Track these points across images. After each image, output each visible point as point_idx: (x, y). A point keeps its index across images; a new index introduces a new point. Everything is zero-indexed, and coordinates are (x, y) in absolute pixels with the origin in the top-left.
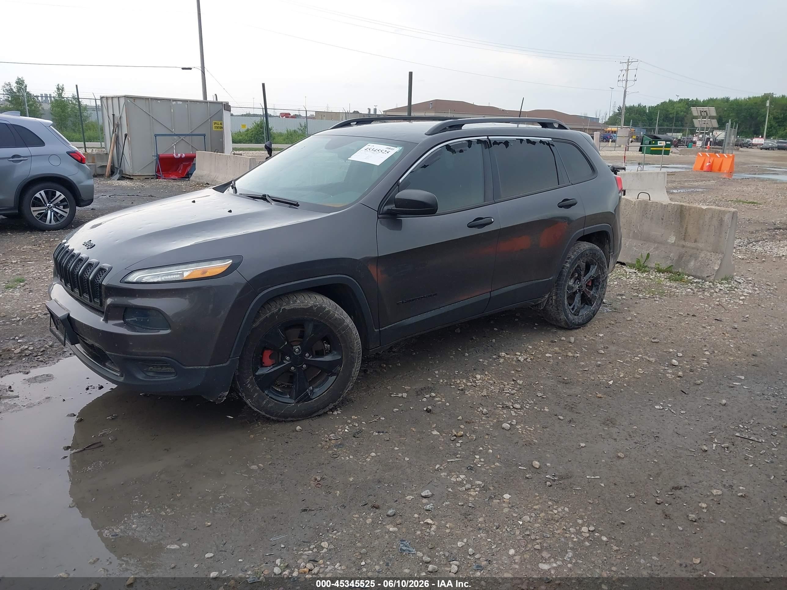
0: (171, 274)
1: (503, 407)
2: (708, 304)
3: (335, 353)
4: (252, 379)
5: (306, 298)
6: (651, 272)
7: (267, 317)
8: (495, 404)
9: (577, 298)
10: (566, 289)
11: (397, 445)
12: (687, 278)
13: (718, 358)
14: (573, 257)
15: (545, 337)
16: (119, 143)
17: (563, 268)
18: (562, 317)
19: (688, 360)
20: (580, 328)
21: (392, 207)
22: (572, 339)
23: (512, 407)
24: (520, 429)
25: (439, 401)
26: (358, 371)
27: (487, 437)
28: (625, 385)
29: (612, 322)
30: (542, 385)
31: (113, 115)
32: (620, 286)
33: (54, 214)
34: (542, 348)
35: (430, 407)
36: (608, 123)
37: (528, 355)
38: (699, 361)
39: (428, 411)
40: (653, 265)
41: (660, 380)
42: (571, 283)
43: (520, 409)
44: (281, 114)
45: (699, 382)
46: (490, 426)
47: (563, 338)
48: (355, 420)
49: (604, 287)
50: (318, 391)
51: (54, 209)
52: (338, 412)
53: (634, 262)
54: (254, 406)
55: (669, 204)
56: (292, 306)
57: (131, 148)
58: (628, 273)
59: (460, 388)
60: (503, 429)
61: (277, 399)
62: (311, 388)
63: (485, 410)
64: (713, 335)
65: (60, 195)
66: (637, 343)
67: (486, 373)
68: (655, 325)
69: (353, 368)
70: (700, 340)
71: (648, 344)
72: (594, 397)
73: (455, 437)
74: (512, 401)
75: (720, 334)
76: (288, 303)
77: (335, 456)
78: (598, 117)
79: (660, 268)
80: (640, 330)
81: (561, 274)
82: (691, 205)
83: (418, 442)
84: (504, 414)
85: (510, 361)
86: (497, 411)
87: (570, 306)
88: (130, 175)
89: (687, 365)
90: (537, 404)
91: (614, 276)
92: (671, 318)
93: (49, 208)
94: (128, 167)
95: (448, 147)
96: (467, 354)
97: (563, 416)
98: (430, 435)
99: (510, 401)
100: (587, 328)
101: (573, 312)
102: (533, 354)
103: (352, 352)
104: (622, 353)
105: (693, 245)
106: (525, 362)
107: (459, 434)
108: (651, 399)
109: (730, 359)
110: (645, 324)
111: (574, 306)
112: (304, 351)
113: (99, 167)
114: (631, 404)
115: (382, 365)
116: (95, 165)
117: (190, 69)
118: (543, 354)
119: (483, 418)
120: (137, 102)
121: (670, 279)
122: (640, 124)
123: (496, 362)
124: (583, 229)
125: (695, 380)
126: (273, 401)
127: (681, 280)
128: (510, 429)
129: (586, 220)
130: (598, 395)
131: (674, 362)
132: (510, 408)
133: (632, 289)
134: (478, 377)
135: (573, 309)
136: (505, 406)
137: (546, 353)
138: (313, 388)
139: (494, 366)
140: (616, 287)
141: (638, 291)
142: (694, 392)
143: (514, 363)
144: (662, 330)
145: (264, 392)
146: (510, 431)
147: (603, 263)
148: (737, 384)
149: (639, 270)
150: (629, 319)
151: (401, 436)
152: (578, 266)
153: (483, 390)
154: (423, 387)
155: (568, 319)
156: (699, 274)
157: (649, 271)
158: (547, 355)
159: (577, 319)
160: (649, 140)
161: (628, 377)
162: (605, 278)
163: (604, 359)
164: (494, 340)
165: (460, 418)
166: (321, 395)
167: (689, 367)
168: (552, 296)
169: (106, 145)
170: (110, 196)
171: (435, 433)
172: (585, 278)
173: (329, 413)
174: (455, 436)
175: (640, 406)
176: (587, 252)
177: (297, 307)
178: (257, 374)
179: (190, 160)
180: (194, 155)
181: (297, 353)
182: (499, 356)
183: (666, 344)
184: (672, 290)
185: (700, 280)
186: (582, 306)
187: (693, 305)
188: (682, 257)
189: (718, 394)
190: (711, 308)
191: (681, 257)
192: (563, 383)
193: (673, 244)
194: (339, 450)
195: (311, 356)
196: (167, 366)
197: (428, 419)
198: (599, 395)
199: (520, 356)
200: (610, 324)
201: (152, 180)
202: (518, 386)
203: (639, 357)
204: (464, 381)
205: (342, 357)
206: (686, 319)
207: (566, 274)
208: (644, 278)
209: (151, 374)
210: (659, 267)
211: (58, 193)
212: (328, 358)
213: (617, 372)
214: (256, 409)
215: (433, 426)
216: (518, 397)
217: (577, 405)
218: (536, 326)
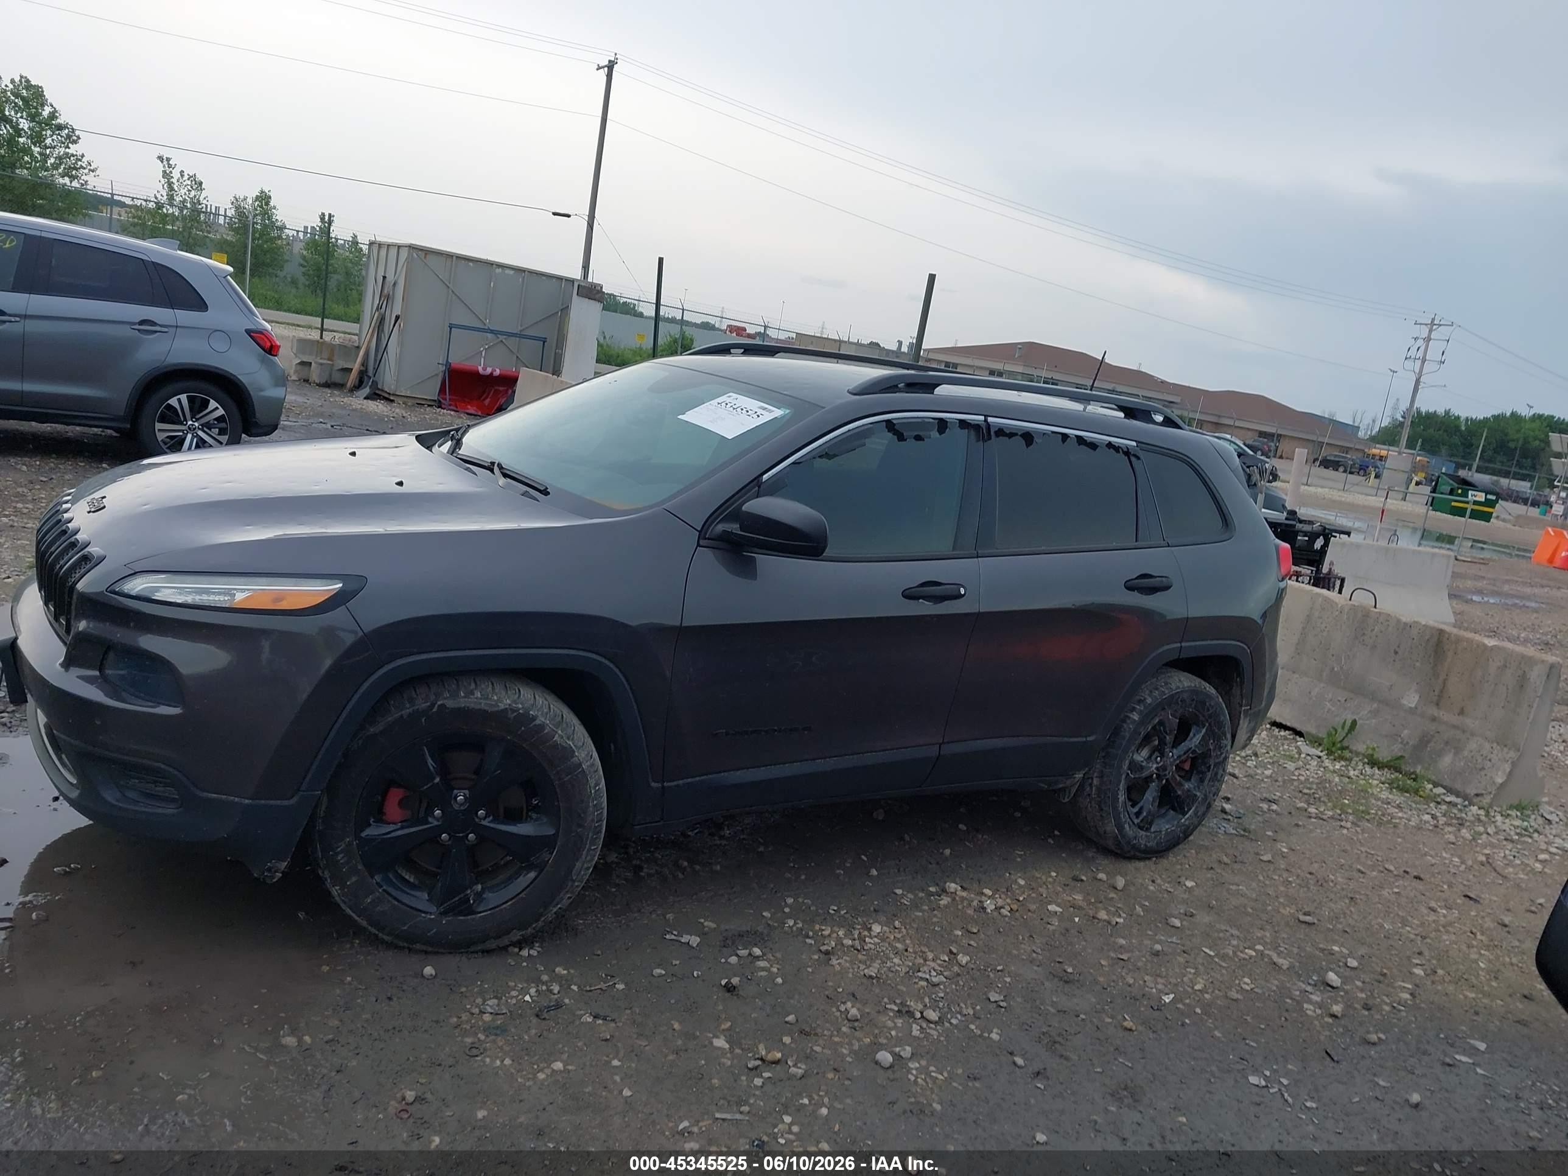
0: (207, 591)
1: (899, 1011)
2: (1460, 857)
3: (545, 820)
4: (350, 844)
5: (497, 691)
6: (1354, 763)
7: (402, 716)
8: (886, 1000)
9: (1151, 795)
10: (1125, 767)
11: (621, 1054)
12: (1431, 790)
13: (1439, 988)
14: (1149, 701)
15: (1064, 864)
16: (383, 330)
17: (1124, 721)
18: (1108, 829)
19: (1367, 980)
20: (1149, 859)
21: (734, 527)
22: (1120, 882)
23: (918, 1015)
24: (914, 1072)
25: (763, 969)
26: (588, 868)
27: (830, 1075)
28: (1198, 1011)
29: (1226, 859)
30: (1010, 976)
31: (384, 277)
32: (1277, 781)
33: (197, 443)
34: (1047, 888)
35: (735, 981)
36: (1375, 440)
37: (1008, 901)
38: (1394, 988)
39: (730, 989)
40: (1361, 748)
41: (1286, 1014)
42: (1141, 756)
43: (936, 1023)
44: (729, 326)
45: (1373, 1037)
46: (851, 1051)
47: (1102, 876)
48: (558, 979)
49: (1217, 779)
50: (493, 898)
51: (200, 433)
52: (534, 953)
53: (1323, 734)
54: (345, 903)
55: (1415, 622)
56: (463, 701)
57: (401, 343)
58: (1303, 756)
59: (824, 948)
60: (877, 1063)
61: (400, 898)
62: (479, 887)
63: (854, 1012)
64: (1447, 932)
65: (217, 408)
66: (1264, 917)
67: (897, 923)
68: (1321, 883)
69: (577, 860)
70: (1412, 936)
71: (1287, 924)
72: (1115, 1027)
73: (759, 1062)
74: (927, 1000)
75: (1465, 932)
76: (454, 695)
77: (474, 1052)
78: (1356, 425)
79: (1375, 756)
80: (1282, 889)
81: (1116, 732)
82: (1462, 633)
83: (671, 1057)
84: (895, 1027)
85: (964, 907)
86: (883, 1018)
87: (1133, 806)
88: (389, 394)
89: (1362, 991)
90: (979, 1018)
91: (1270, 757)
92: (1362, 873)
93: (191, 429)
94: (388, 380)
95: (889, 424)
96: (874, 872)
97: (1025, 1060)
98: (705, 1046)
99: (922, 999)
100: (1164, 862)
101: (1136, 821)
102: (1021, 899)
103: (580, 826)
104: (1221, 935)
105: (1455, 719)
106: (996, 914)
107: (770, 1057)
108: (1247, 1057)
109: (1466, 997)
110: (1298, 876)
111: (1141, 808)
112: (474, 803)
113: (339, 370)
114: (1194, 1058)
115: (680, 861)
116: (333, 365)
117: (568, 216)
118: (1044, 903)
119: (844, 1029)
120: (431, 260)
121: (1392, 785)
122: (1444, 450)
123: (930, 901)
124: (1179, 645)
125: (1368, 1032)
126: (389, 901)
127: (1416, 792)
128: (891, 1066)
129: (1187, 627)
130: (1125, 1024)
131: (1332, 977)
132: (914, 1017)
133: (1301, 792)
134: (877, 928)
135: (1138, 814)
136: (904, 1010)
137: (1050, 903)
138: (482, 888)
139: (923, 911)
140: (1265, 782)
141: (1312, 799)
142: (1355, 1061)
143: (970, 912)
144: (1332, 896)
145: (372, 877)
146: (890, 1071)
147: (1220, 725)
148: (1464, 1059)
149: (1330, 753)
150: (1265, 858)
151: (640, 1035)
152: (1161, 723)
153: (872, 960)
154: (744, 928)
155: (1123, 836)
156: (1458, 786)
157: (1350, 760)
158: (1052, 908)
159: (1143, 839)
160: (1452, 485)
161: (1213, 992)
162: (1222, 759)
163: (1174, 939)
164: (947, 852)
165: (791, 1018)
166: (498, 907)
167: (1364, 996)
168: (1092, 779)
169: (360, 329)
170: (332, 426)
171: (720, 1043)
172: (1175, 751)
173: (510, 949)
174: (762, 1059)
175: (1214, 1068)
176: (1185, 696)
177: (472, 706)
178: (363, 835)
179: (508, 382)
180: (516, 374)
181: (462, 805)
182: (944, 891)
183: (1329, 929)
184: (1388, 811)
185: (1459, 800)
186: (1163, 811)
187: (1425, 855)
188: (1429, 742)
189: (1410, 1076)
190: (1463, 866)
191: (1424, 741)
192: (1061, 979)
193: (1412, 711)
194: (488, 1040)
195: (491, 818)
196: (166, 785)
197: (721, 1007)
198: (1128, 1024)
199: (989, 897)
200: (1220, 861)
201: (428, 409)
202: (956, 969)
203: (1255, 950)
204: (841, 933)
205: (558, 832)
206: (1397, 880)
207: (1127, 735)
208: (1334, 772)
209: (131, 794)
210: (1372, 755)
211: (213, 404)
212: (523, 829)
213: (1191, 976)
214: (349, 911)
215: (723, 1027)
216: (942, 995)
217: (1069, 1037)
218: (1054, 837)
